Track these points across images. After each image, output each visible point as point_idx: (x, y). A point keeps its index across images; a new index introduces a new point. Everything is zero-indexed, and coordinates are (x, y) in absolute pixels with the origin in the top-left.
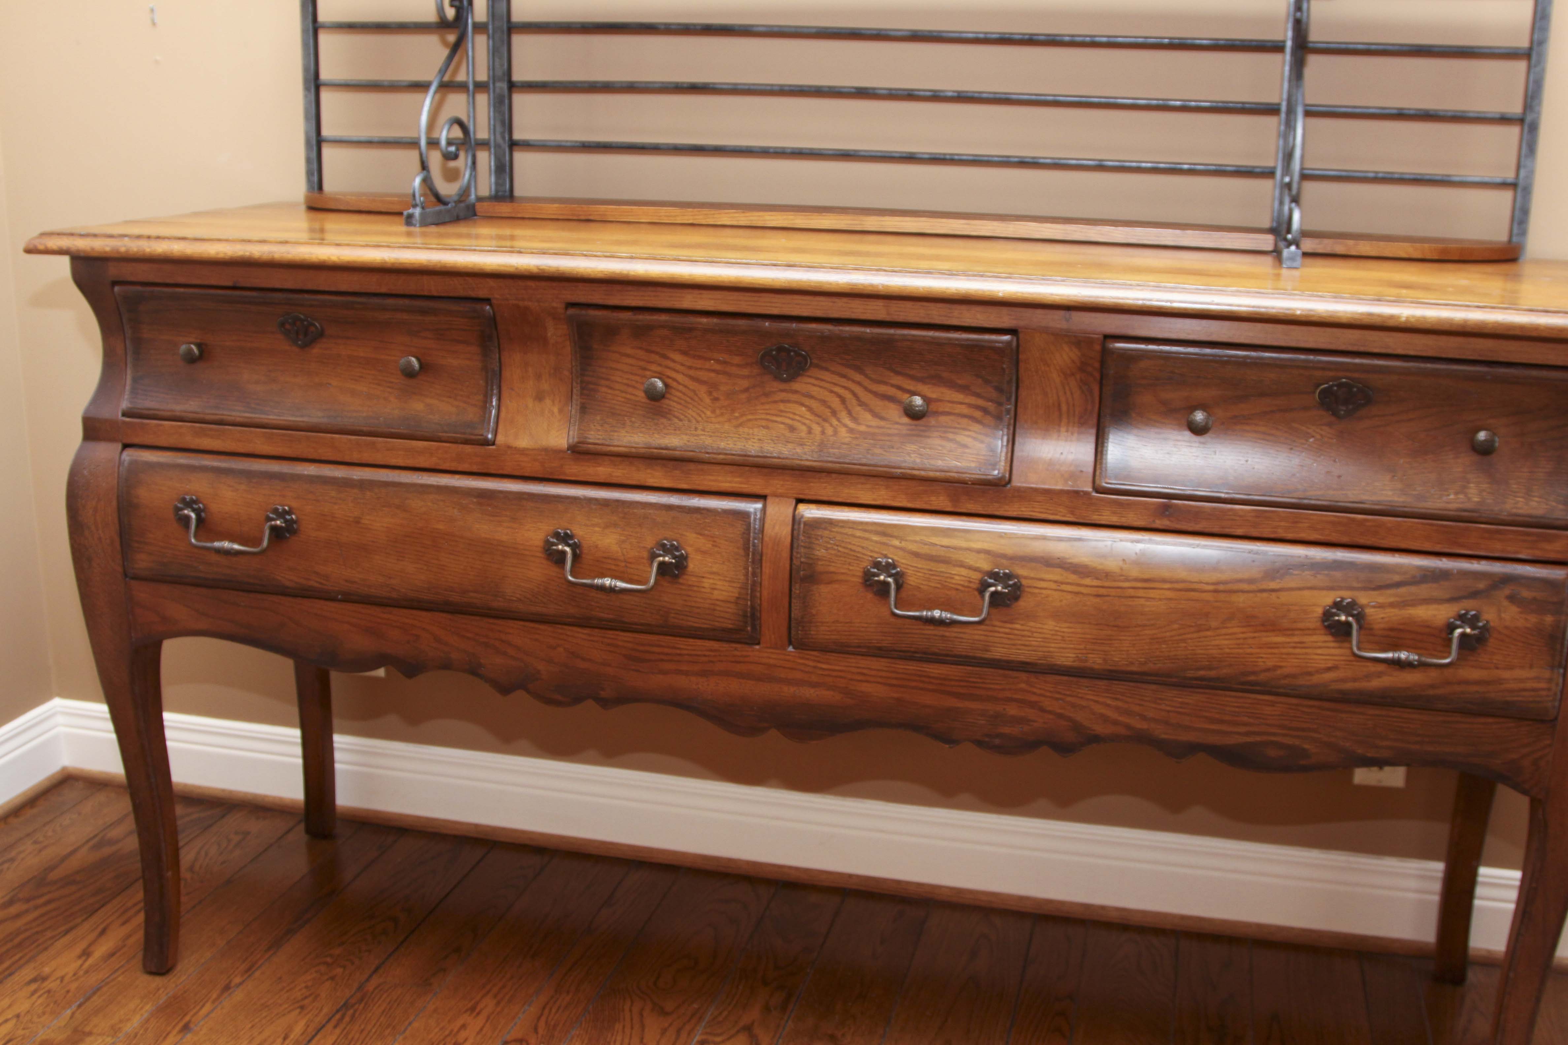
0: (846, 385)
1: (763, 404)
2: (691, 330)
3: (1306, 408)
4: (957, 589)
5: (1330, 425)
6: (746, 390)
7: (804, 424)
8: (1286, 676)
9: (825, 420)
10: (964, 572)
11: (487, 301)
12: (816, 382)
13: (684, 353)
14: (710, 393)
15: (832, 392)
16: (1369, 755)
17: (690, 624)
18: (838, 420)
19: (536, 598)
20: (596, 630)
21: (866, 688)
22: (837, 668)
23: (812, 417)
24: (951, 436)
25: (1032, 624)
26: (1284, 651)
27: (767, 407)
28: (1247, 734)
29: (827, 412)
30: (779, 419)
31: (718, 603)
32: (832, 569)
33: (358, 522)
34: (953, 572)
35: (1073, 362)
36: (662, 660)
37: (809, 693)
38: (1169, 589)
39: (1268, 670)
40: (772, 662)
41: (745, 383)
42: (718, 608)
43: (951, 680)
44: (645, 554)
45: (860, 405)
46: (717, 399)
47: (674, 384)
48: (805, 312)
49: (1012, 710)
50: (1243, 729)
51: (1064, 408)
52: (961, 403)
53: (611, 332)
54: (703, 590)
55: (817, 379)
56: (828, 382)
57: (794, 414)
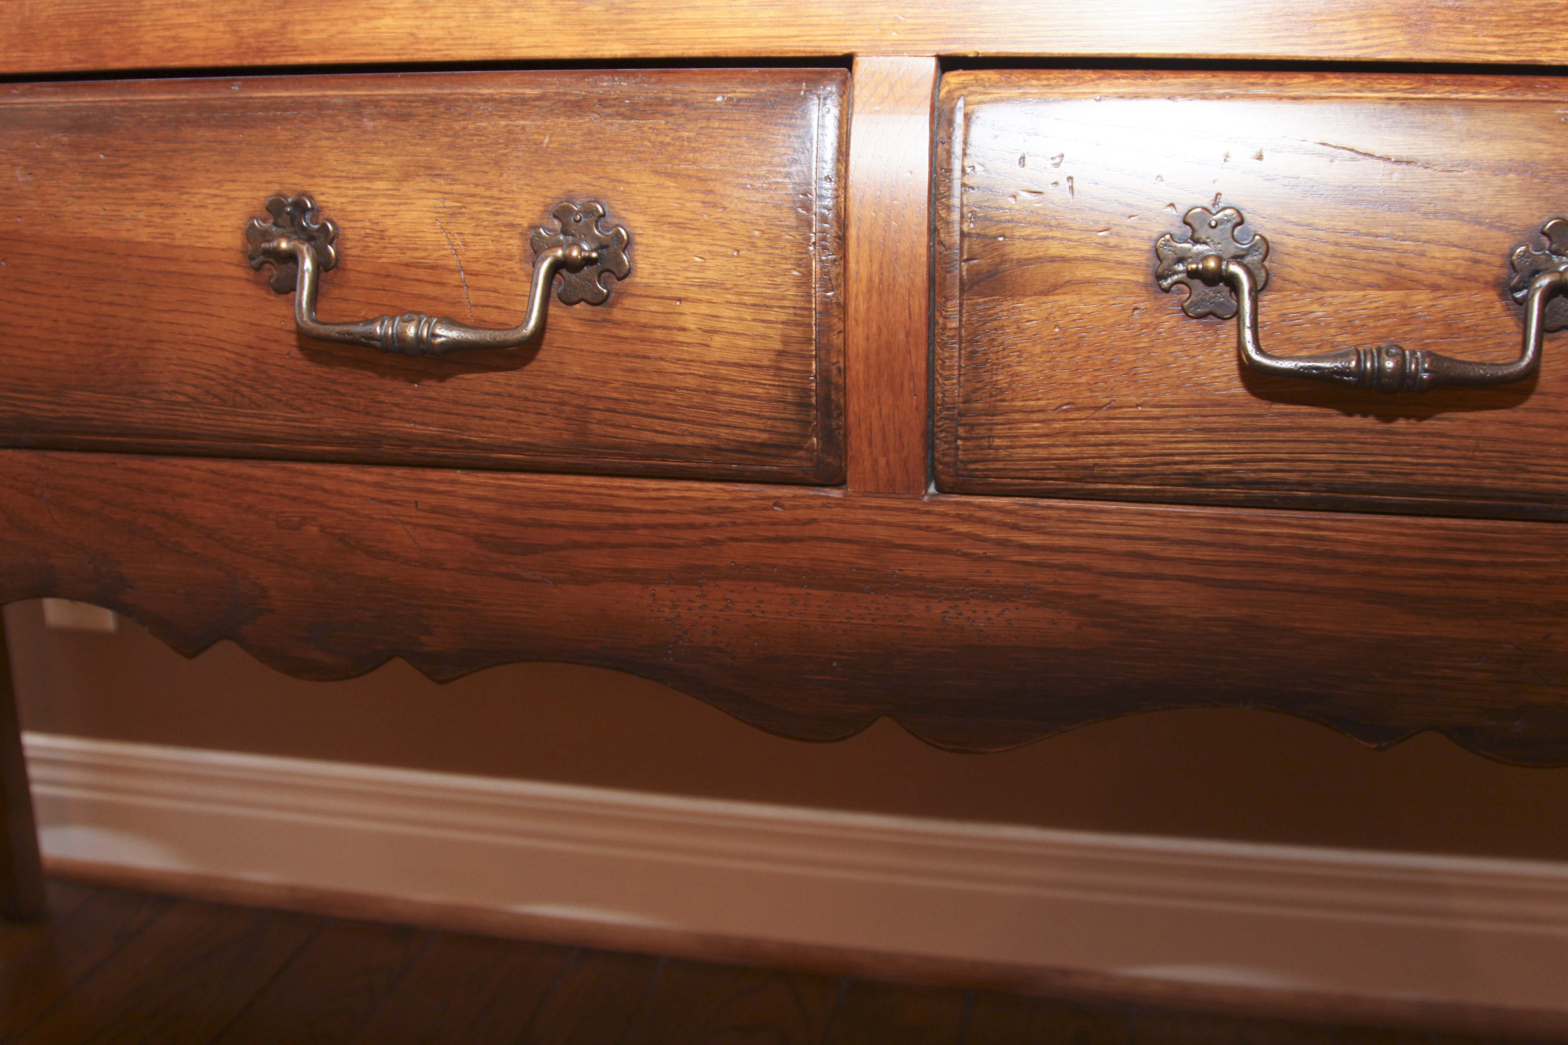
4: (1435, 289)
10: (1456, 233)
17: (648, 436)
19: (236, 391)
20: (399, 472)
21: (1148, 593)
22: (1066, 541)
31: (723, 371)
32: (1058, 249)
36: (575, 545)
37: (986, 617)
40: (881, 533)
42: (725, 387)
43: (1397, 560)
44: (515, 245)
54: (681, 337)
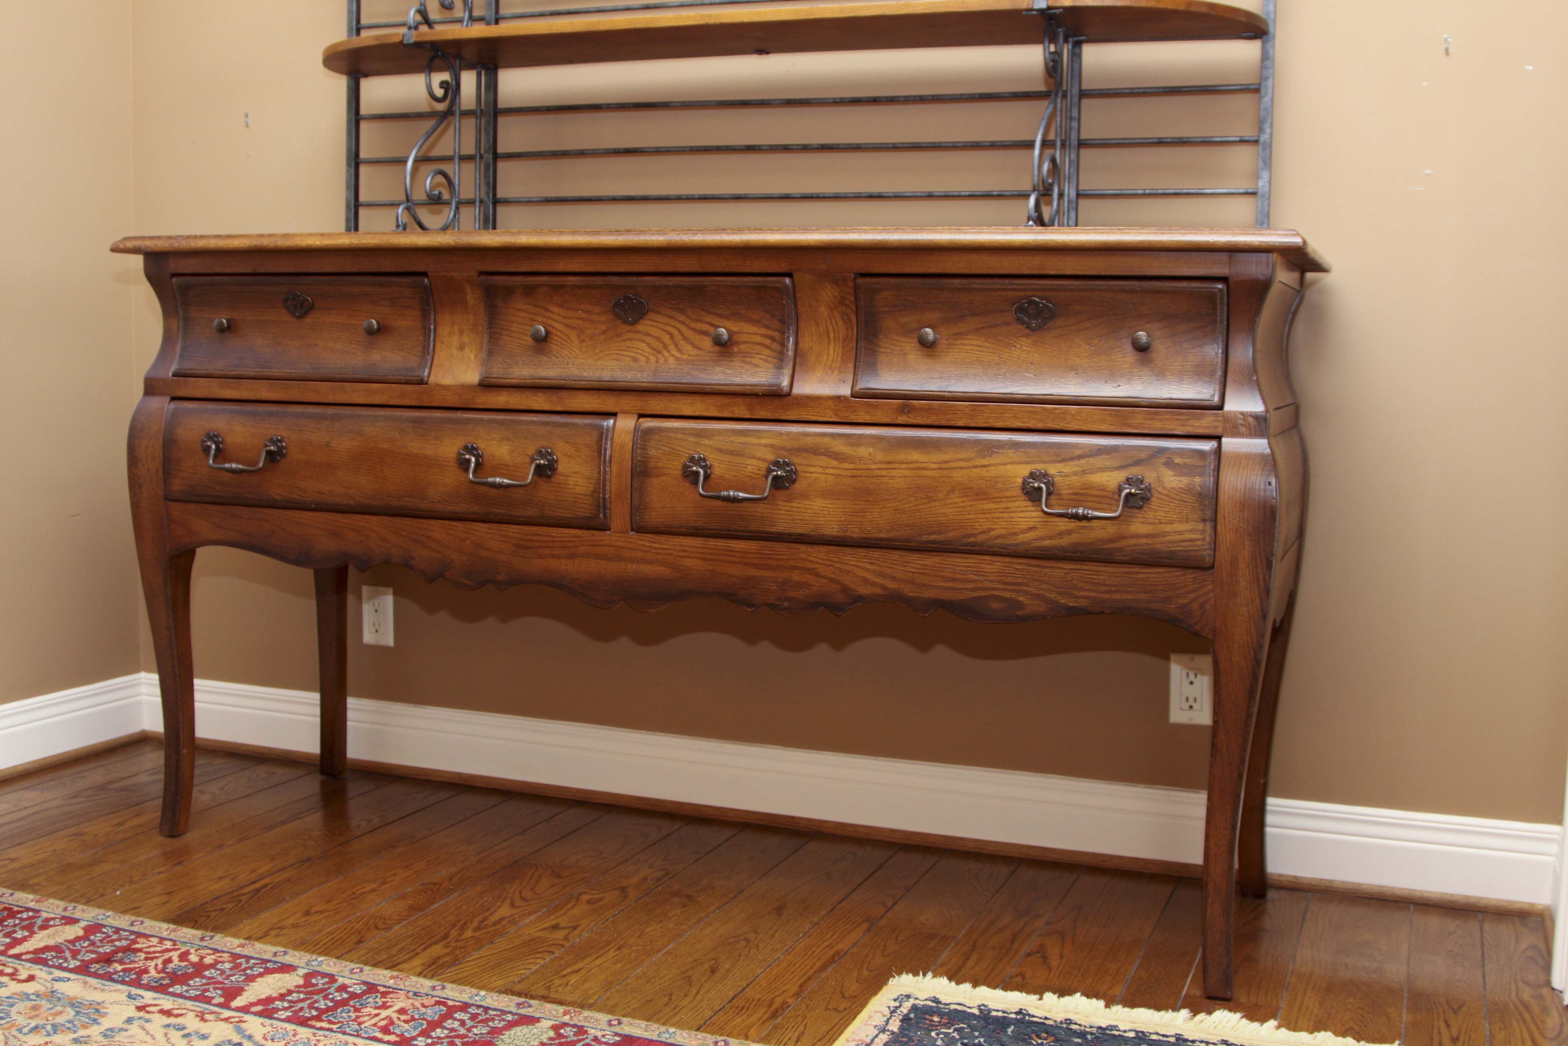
0: (674, 324)
1: (615, 342)
2: (563, 287)
3: (1007, 324)
4: (750, 477)
5: (1027, 336)
6: (604, 333)
7: (644, 356)
8: (999, 537)
9: (659, 352)
10: (754, 462)
11: (425, 274)
12: (653, 324)
13: (561, 306)
14: (579, 337)
15: (664, 330)
16: (1070, 604)
17: (559, 514)
18: (668, 352)
19: (451, 499)
20: (494, 524)
21: (688, 562)
22: (666, 547)
23: (650, 351)
24: (748, 359)
25: (806, 502)
26: (995, 515)
27: (619, 344)
28: (976, 589)
29: (661, 346)
30: (626, 353)
31: (579, 496)
32: (660, 465)
33: (328, 446)
34: (747, 463)
35: (835, 297)
36: (540, 547)
37: (648, 569)
38: (905, 469)
39: (984, 532)
40: (619, 544)
41: (603, 328)
42: (579, 501)
43: (749, 553)
44: (528, 460)
45: (684, 340)
46: (583, 341)
47: (554, 331)
48: (642, 269)
49: (796, 577)
50: (971, 586)
51: (832, 335)
52: (756, 334)
53: (509, 292)
54: (568, 486)
55: (653, 321)
56: (661, 323)
57: (638, 349)
